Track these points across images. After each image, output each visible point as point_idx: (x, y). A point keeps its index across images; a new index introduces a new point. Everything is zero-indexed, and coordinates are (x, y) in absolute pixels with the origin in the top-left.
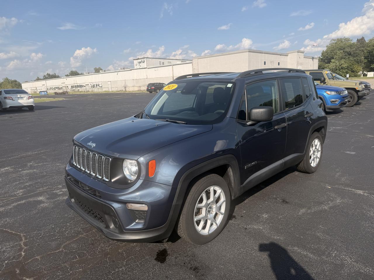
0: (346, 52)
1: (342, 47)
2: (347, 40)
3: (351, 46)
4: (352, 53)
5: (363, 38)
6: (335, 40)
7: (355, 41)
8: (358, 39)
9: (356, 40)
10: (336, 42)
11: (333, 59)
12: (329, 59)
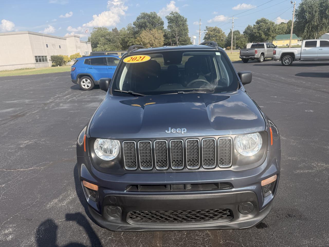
0: (107, 39)
1: (103, 34)
2: (105, 29)
3: (109, 34)
4: (111, 40)
5: (116, 28)
6: (96, 28)
7: (110, 30)
8: (113, 29)
9: (112, 29)
10: (97, 30)
11: (99, 44)
12: (95, 44)
